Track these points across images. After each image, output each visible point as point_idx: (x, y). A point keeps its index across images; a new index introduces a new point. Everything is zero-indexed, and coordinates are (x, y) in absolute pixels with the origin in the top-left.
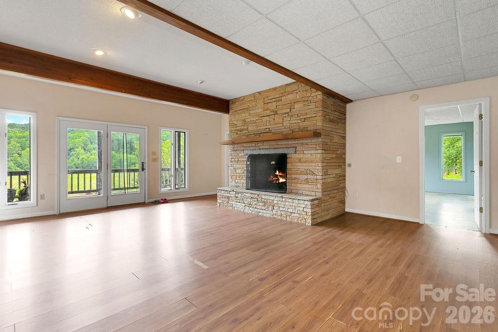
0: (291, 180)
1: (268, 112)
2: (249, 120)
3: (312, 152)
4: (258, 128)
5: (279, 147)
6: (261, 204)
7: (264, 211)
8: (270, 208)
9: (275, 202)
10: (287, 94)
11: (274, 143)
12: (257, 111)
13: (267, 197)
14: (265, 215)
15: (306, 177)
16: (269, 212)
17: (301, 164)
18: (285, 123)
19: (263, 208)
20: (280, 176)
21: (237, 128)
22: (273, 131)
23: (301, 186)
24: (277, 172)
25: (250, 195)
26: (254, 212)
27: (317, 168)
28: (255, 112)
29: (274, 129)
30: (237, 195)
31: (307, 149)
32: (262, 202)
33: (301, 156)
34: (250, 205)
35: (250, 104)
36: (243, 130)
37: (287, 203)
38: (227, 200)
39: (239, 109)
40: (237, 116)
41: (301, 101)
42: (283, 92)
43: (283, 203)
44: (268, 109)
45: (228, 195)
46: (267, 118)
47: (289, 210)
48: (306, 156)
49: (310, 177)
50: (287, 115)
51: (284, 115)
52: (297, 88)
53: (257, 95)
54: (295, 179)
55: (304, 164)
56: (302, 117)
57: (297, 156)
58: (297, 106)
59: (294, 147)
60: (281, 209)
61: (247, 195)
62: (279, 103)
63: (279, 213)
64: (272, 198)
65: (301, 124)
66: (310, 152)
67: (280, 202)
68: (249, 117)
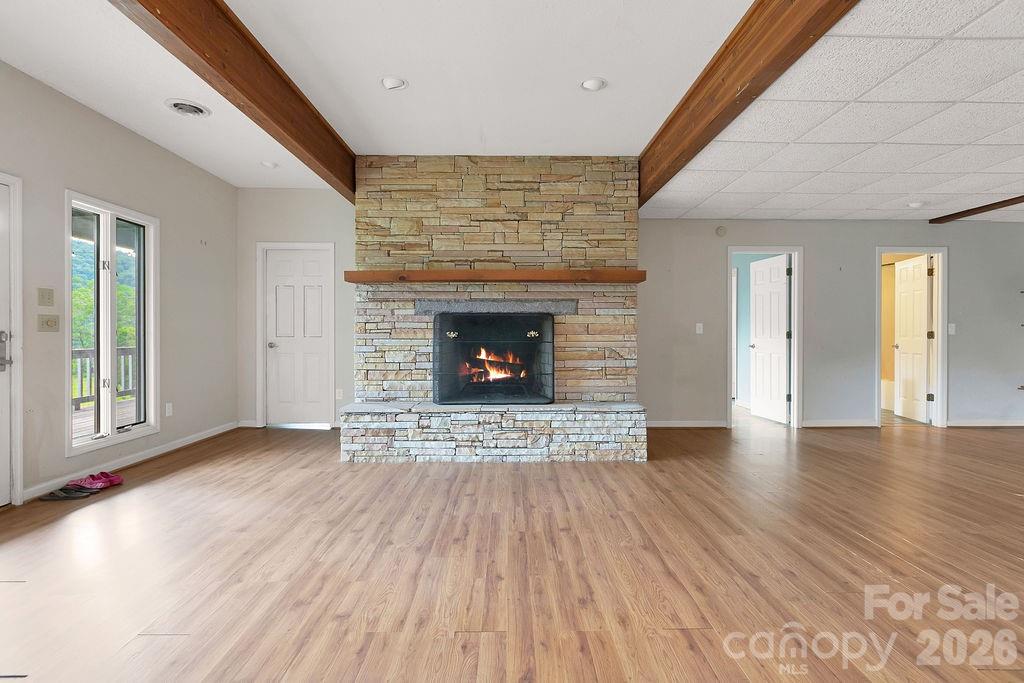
0: (563, 373)
1: (500, 212)
2: (434, 222)
3: (617, 312)
4: (467, 248)
5: (532, 297)
6: (515, 436)
7: (523, 451)
8: (543, 440)
9: (554, 425)
10: (554, 178)
11: (516, 287)
12: (464, 204)
13: (530, 417)
14: (524, 459)
15: (602, 364)
16: (538, 451)
17: (590, 337)
18: (547, 244)
19: (520, 443)
20: (490, 363)
21: (389, 240)
22: (513, 260)
23: (591, 383)
24: (483, 352)
25: (473, 417)
26: (487, 459)
27: (628, 344)
28: (456, 204)
29: (517, 254)
30: (425, 422)
31: (604, 305)
32: (515, 429)
33: (591, 319)
34: (473, 443)
35: (439, 183)
36: (412, 246)
37: (588, 424)
38: (385, 439)
39: (396, 187)
40: (388, 207)
41: (589, 202)
42: (543, 171)
43: (577, 424)
44: (499, 205)
45: (390, 425)
46: (498, 226)
47: (595, 438)
48: (603, 320)
49: (610, 363)
50: (553, 227)
51: (548, 226)
52: (580, 172)
53: (464, 163)
54: (575, 369)
55: (598, 337)
56: (591, 237)
57: (579, 319)
58: (579, 211)
59: (573, 300)
60: (573, 438)
61: (464, 417)
62: (530, 196)
63: (568, 448)
64: (548, 417)
65: (590, 252)
66: (611, 312)
67: (568, 424)
68: (437, 214)
